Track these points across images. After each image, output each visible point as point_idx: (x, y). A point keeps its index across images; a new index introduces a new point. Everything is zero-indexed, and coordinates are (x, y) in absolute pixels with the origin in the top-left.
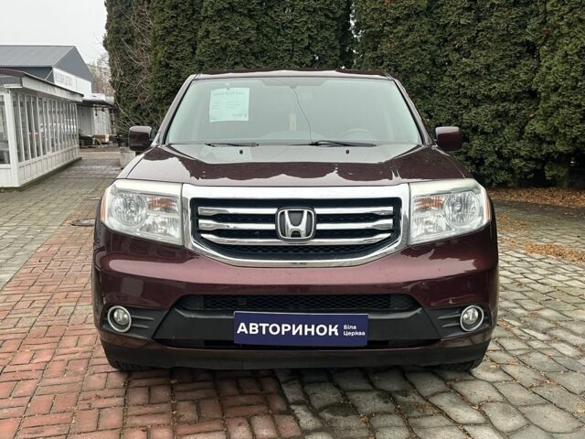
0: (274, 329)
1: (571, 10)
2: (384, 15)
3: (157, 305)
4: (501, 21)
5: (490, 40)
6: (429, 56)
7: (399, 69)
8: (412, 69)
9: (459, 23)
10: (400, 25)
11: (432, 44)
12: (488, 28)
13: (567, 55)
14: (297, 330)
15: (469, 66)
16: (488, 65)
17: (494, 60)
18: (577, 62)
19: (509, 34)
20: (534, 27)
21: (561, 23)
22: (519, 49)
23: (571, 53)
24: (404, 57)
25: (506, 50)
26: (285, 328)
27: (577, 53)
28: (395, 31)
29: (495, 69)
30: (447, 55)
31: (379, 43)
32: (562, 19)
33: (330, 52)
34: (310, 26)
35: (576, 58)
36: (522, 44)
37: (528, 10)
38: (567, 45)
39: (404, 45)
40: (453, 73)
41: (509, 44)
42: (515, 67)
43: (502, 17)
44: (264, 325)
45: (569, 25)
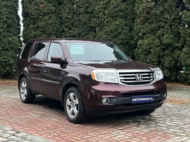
0: (139, 100)
1: (107, 17)
2: (39, 12)
3: (115, 97)
4: (83, 18)
5: (79, 25)
6: (56, 28)
7: (46, 32)
8: (51, 33)
9: (68, 17)
10: (46, 16)
11: (57, 24)
12: (78, 20)
13: (106, 32)
14: (143, 99)
15: (72, 33)
16: (79, 33)
17: (81, 32)
18: (110, 35)
19: (86, 23)
20: (94, 21)
21: (104, 21)
22: (89, 28)
23: (108, 31)
24: (48, 28)
25: (85, 28)
26: (141, 99)
27: (110, 32)
28: (44, 18)
29: (81, 35)
30: (63, 29)
31: (36, 22)
32: (104, 20)
33: (14, 24)
34: (6, 12)
35: (110, 33)
36: (90, 27)
37: (91, 15)
38: (107, 29)
39: (48, 24)
40: (65, 35)
41: (85, 26)
42: (88, 35)
43: (83, 17)
44: (137, 99)
45: (107, 22)
